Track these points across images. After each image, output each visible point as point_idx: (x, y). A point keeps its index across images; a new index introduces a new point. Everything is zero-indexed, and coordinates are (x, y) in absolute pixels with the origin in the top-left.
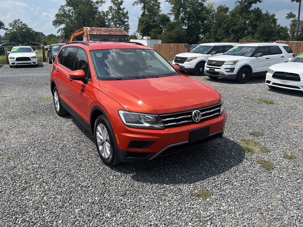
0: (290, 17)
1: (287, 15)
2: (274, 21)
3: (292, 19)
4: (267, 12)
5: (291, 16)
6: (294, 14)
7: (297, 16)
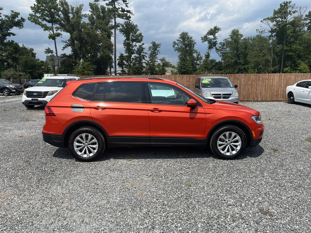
0: (49, 53)
1: (45, 51)
2: (34, 55)
3: (50, 54)
4: (23, 46)
5: (48, 51)
6: (51, 50)
7: (55, 51)
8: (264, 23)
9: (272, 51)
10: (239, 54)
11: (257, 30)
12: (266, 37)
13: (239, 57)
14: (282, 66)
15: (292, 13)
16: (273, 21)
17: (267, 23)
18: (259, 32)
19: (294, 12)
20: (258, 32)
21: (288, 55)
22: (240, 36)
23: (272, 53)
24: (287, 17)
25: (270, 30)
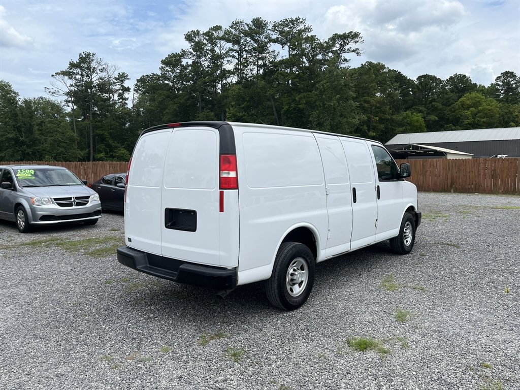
8: (57, 78)
9: (75, 126)
10: (19, 126)
11: (45, 88)
12: (60, 102)
13: (20, 132)
14: (92, 151)
15: (99, 72)
16: (70, 78)
17: (61, 80)
18: (50, 92)
19: (102, 71)
20: (48, 92)
21: (99, 135)
22: (14, 93)
23: (75, 129)
24: (91, 76)
25: (68, 91)
